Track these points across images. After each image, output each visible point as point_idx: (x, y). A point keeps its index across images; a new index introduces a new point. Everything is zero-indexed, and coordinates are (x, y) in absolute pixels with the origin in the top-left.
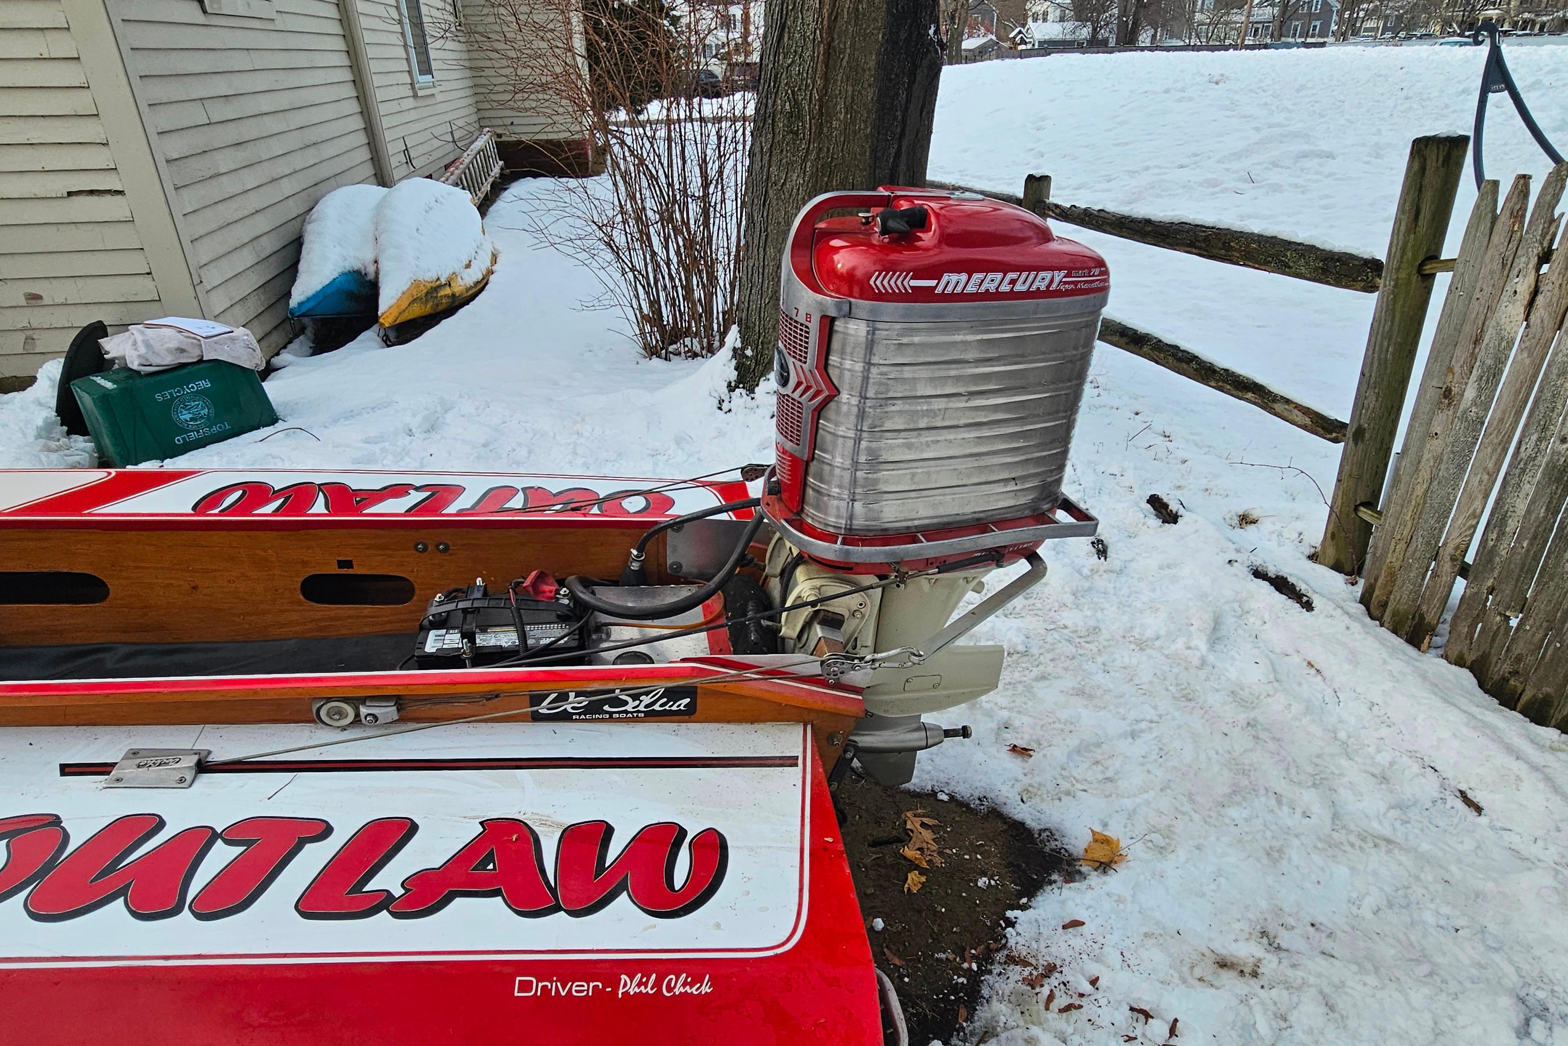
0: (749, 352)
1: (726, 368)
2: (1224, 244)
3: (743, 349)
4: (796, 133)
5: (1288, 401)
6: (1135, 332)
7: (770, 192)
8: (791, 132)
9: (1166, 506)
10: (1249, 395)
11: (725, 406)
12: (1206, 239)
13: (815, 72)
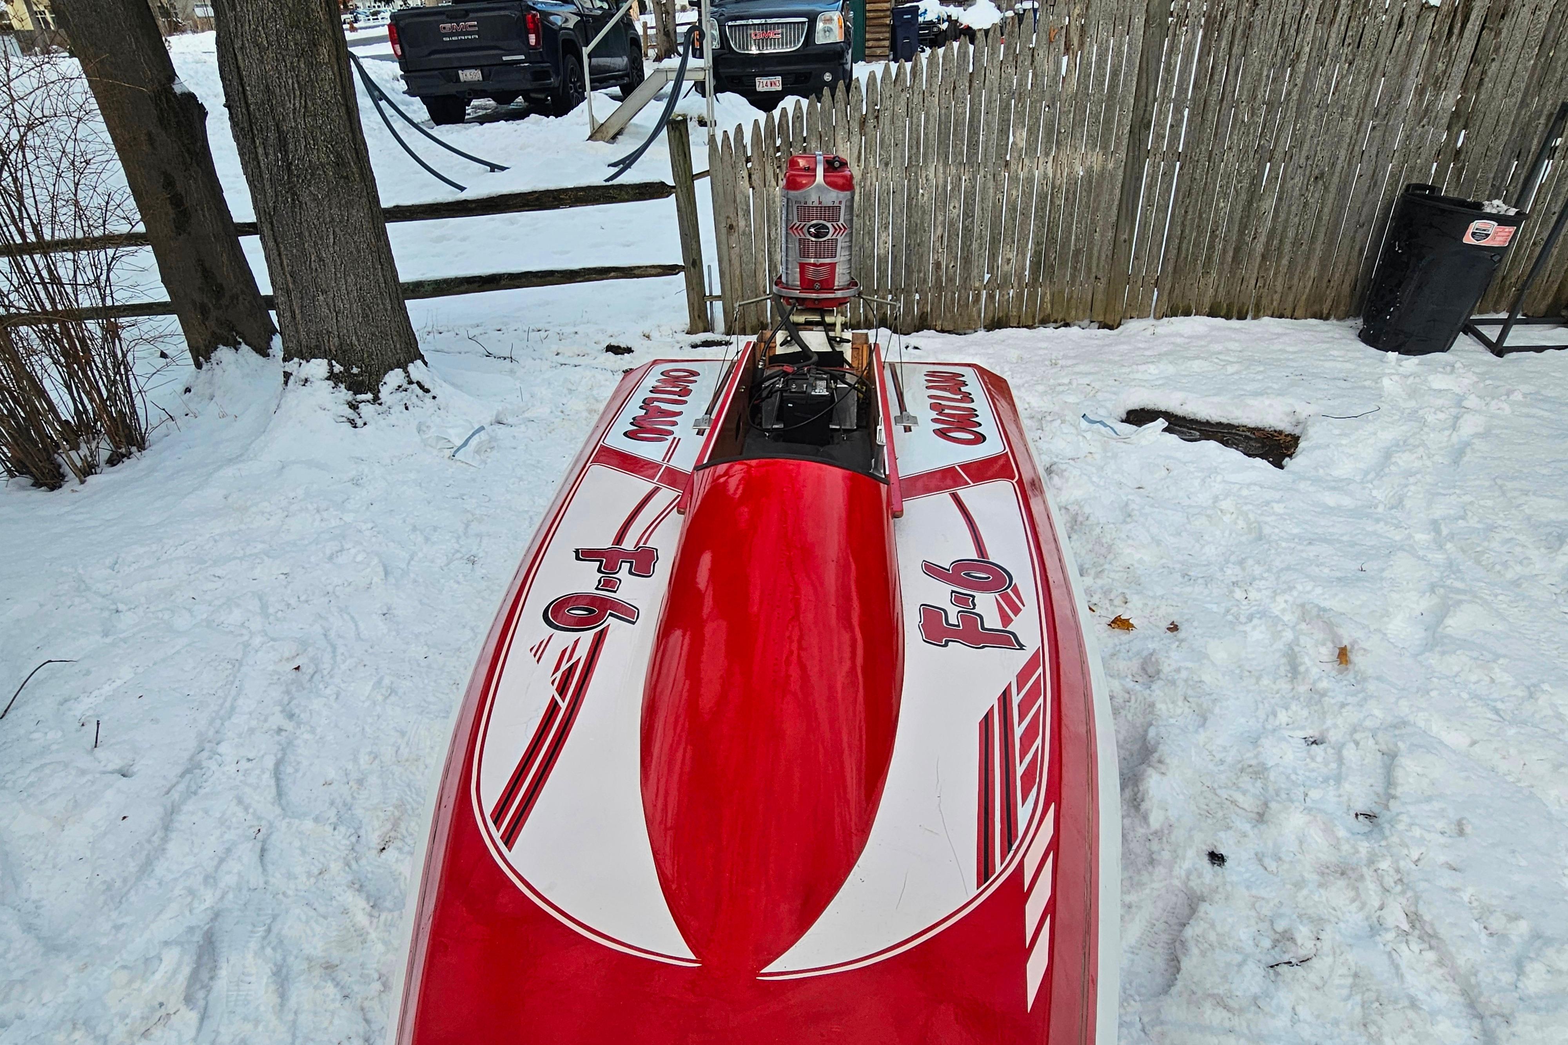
0: (355, 370)
1: (337, 394)
2: (554, 198)
3: (347, 370)
4: (347, 177)
5: (639, 267)
6: (480, 277)
7: (337, 229)
8: (342, 177)
9: (619, 347)
10: (612, 274)
11: (359, 422)
12: (537, 199)
13: (345, 127)
